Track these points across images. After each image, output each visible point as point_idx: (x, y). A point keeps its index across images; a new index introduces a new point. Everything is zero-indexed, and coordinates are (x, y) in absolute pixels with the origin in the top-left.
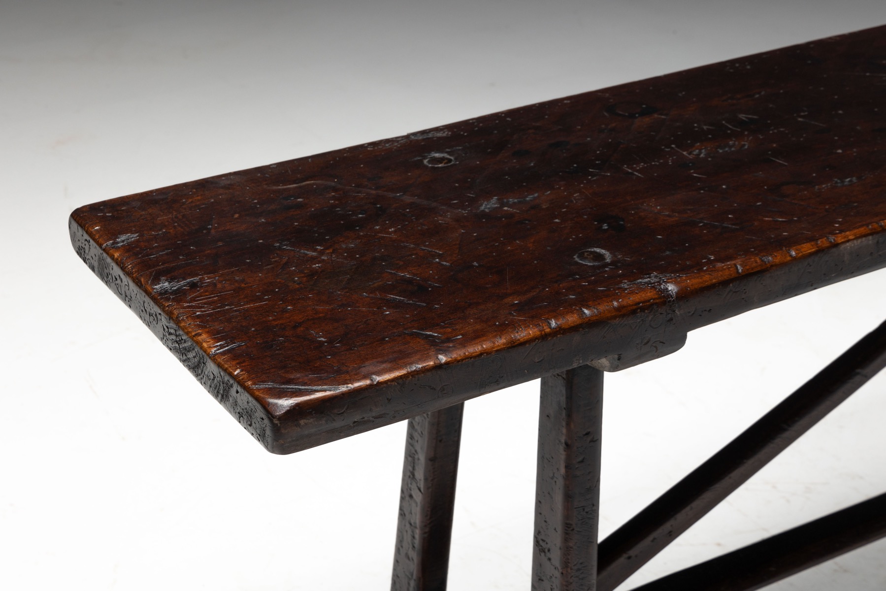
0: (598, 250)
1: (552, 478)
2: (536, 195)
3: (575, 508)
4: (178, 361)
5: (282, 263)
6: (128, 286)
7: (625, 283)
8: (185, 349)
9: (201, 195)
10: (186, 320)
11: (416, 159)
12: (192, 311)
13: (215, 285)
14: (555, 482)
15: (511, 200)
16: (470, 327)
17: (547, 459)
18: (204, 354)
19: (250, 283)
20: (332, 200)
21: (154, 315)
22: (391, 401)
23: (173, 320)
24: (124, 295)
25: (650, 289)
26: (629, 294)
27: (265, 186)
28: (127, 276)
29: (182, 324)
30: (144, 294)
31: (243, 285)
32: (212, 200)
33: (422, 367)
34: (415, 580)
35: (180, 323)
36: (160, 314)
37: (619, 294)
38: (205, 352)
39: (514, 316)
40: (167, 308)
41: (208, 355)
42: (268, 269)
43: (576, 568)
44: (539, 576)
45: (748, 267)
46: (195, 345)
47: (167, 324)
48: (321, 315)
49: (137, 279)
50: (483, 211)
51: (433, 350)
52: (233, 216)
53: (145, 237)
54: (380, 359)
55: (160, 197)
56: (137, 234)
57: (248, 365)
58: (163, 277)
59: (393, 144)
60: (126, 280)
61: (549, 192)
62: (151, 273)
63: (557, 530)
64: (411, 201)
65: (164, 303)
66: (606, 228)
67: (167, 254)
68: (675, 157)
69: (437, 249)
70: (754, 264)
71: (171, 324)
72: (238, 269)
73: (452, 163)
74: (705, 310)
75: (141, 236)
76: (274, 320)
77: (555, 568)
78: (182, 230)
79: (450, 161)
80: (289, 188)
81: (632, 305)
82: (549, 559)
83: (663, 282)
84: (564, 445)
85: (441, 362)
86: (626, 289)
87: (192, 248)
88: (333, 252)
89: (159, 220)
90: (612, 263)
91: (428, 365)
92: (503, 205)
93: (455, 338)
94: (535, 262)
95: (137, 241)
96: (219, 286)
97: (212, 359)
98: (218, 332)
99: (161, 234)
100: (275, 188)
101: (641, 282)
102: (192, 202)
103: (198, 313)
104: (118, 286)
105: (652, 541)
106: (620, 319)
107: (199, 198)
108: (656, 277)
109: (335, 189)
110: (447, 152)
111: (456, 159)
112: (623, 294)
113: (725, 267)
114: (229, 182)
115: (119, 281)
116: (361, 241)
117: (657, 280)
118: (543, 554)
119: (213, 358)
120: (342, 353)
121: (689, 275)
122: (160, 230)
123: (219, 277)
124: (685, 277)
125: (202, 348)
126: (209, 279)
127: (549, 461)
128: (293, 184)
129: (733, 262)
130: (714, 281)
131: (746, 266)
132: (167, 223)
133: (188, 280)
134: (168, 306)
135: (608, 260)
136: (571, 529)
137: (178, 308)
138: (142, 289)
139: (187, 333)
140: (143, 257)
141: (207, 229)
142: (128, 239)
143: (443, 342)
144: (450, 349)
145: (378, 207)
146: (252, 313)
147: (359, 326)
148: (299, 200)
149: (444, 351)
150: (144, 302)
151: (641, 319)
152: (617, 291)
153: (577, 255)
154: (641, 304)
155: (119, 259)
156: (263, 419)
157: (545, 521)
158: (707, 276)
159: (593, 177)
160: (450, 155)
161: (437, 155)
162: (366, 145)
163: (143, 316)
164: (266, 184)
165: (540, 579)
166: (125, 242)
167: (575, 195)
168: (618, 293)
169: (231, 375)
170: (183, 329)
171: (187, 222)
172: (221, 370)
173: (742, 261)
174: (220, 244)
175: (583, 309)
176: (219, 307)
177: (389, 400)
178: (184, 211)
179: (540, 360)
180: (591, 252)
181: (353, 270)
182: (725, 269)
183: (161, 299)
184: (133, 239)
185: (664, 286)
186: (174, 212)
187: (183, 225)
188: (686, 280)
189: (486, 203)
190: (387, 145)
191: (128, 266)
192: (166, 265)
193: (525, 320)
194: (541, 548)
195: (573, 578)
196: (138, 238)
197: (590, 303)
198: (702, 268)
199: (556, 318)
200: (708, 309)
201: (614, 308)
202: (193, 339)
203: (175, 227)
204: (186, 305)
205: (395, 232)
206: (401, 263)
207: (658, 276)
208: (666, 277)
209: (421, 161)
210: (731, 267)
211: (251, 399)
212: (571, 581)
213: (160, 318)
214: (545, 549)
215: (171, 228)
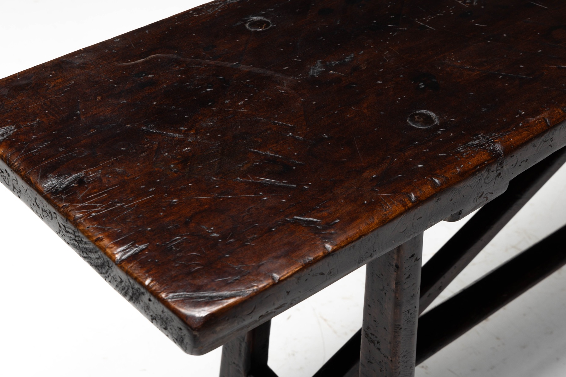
0: (424, 112)
1: (382, 290)
2: (352, 55)
3: (403, 313)
4: (78, 256)
5: (154, 149)
6: (17, 181)
7: (459, 146)
8: (86, 249)
9: (61, 77)
10: (84, 223)
11: (238, 24)
12: (87, 212)
13: (100, 179)
14: (385, 293)
15: (333, 62)
16: (342, 208)
17: (377, 275)
18: (109, 259)
19: (132, 175)
20: (179, 75)
21: (48, 212)
22: (290, 293)
23: (71, 222)
24: (12, 186)
25: (483, 151)
26: (467, 158)
27: (116, 63)
28: (15, 173)
29: (81, 228)
30: (35, 192)
31: (126, 178)
32: (73, 82)
33: (314, 259)
34: (246, 343)
35: (79, 226)
36: (55, 213)
37: (459, 159)
38: (111, 258)
39: (377, 192)
40: (62, 209)
41: (114, 261)
42: (144, 157)
43: (402, 355)
44: (368, 359)
45: (554, 119)
46: (98, 249)
47: (64, 224)
48: (206, 206)
49: (26, 177)
50: (313, 76)
51: (318, 239)
52: (96, 99)
53: (22, 130)
54: (274, 254)
55: (25, 82)
56: (14, 126)
57: (156, 273)
58: (50, 174)
59: (214, 9)
60: (13, 175)
61: (362, 52)
62: (38, 170)
63: (386, 329)
64: (248, 70)
65: (58, 204)
66: (423, 86)
67: (46, 147)
68: (454, 7)
69: (286, 122)
70: (559, 116)
71: (67, 225)
72: (117, 159)
73: (271, 26)
74: (524, 161)
75: (18, 127)
76: (165, 216)
77: (385, 356)
78: (54, 118)
79: (268, 24)
80: (137, 63)
81: (472, 169)
82: (379, 349)
83: (491, 143)
84: (394, 267)
85: (328, 251)
86: (463, 153)
87: (68, 137)
88: (196, 133)
89: (31, 108)
90: (442, 125)
91: (318, 256)
92: (328, 68)
93: (334, 222)
94: (376, 129)
95: (16, 134)
96: (104, 180)
97: (118, 266)
98: (118, 235)
99: (36, 124)
100: (124, 64)
101: (472, 145)
102: (55, 85)
103: (93, 214)
104: (4, 178)
105: (428, 296)
106: (464, 183)
107: (60, 80)
108: (483, 137)
109: (178, 62)
110: (262, 15)
111: (272, 21)
112: (463, 159)
113: (537, 122)
114: (82, 61)
115: (5, 174)
116: (218, 118)
117: (485, 141)
118: (372, 344)
119: (120, 266)
120: (238, 250)
121: (510, 133)
122: (34, 120)
123: (101, 169)
124: (508, 135)
125: (106, 253)
126: (93, 172)
127: (379, 277)
128: (139, 59)
129: (542, 116)
130: (531, 136)
131: (553, 118)
132: (38, 111)
133: (74, 176)
134: (62, 207)
135: (437, 122)
136: (400, 328)
137: (73, 210)
138: (33, 188)
139: (88, 237)
140: (26, 152)
141: (76, 115)
142: (7, 133)
143: (324, 229)
144: (334, 236)
145: (221, 78)
146: (142, 209)
147: (244, 216)
148: (149, 76)
149: (328, 238)
150: (36, 199)
151: (479, 179)
152: (456, 157)
153: (409, 118)
154: (478, 167)
155: (4, 156)
156: (180, 329)
157: (375, 321)
158: (525, 132)
159: (394, 33)
160: (267, 18)
161: (255, 18)
162: (191, 12)
163: (35, 209)
164: (116, 61)
165: (369, 362)
166: (5, 136)
167: (385, 54)
168: (457, 158)
169: (142, 284)
170: (83, 232)
171: (56, 109)
172: (129, 278)
173: (548, 114)
174: (92, 131)
175: (434, 179)
176: (110, 206)
177: (288, 293)
178: (50, 96)
179: (404, 230)
180: (421, 115)
181: (220, 152)
182: (537, 124)
183: (55, 198)
184: (11, 132)
185: (493, 146)
186: (41, 98)
187: (53, 113)
188: (509, 139)
189: (312, 67)
190: (209, 11)
191: (14, 163)
192: (50, 160)
193: (388, 197)
194: (370, 339)
195: (400, 363)
196: (16, 130)
197: (438, 171)
198: (519, 125)
199: (413, 191)
200: (526, 160)
201: (459, 173)
202: (95, 244)
203: (46, 114)
204: (80, 205)
205: (244, 105)
206: (260, 141)
207: (485, 137)
208: (492, 137)
209: (243, 26)
210: (542, 121)
211: (166, 310)
212: (399, 365)
213: (55, 216)
214: (374, 341)
215: (43, 116)
